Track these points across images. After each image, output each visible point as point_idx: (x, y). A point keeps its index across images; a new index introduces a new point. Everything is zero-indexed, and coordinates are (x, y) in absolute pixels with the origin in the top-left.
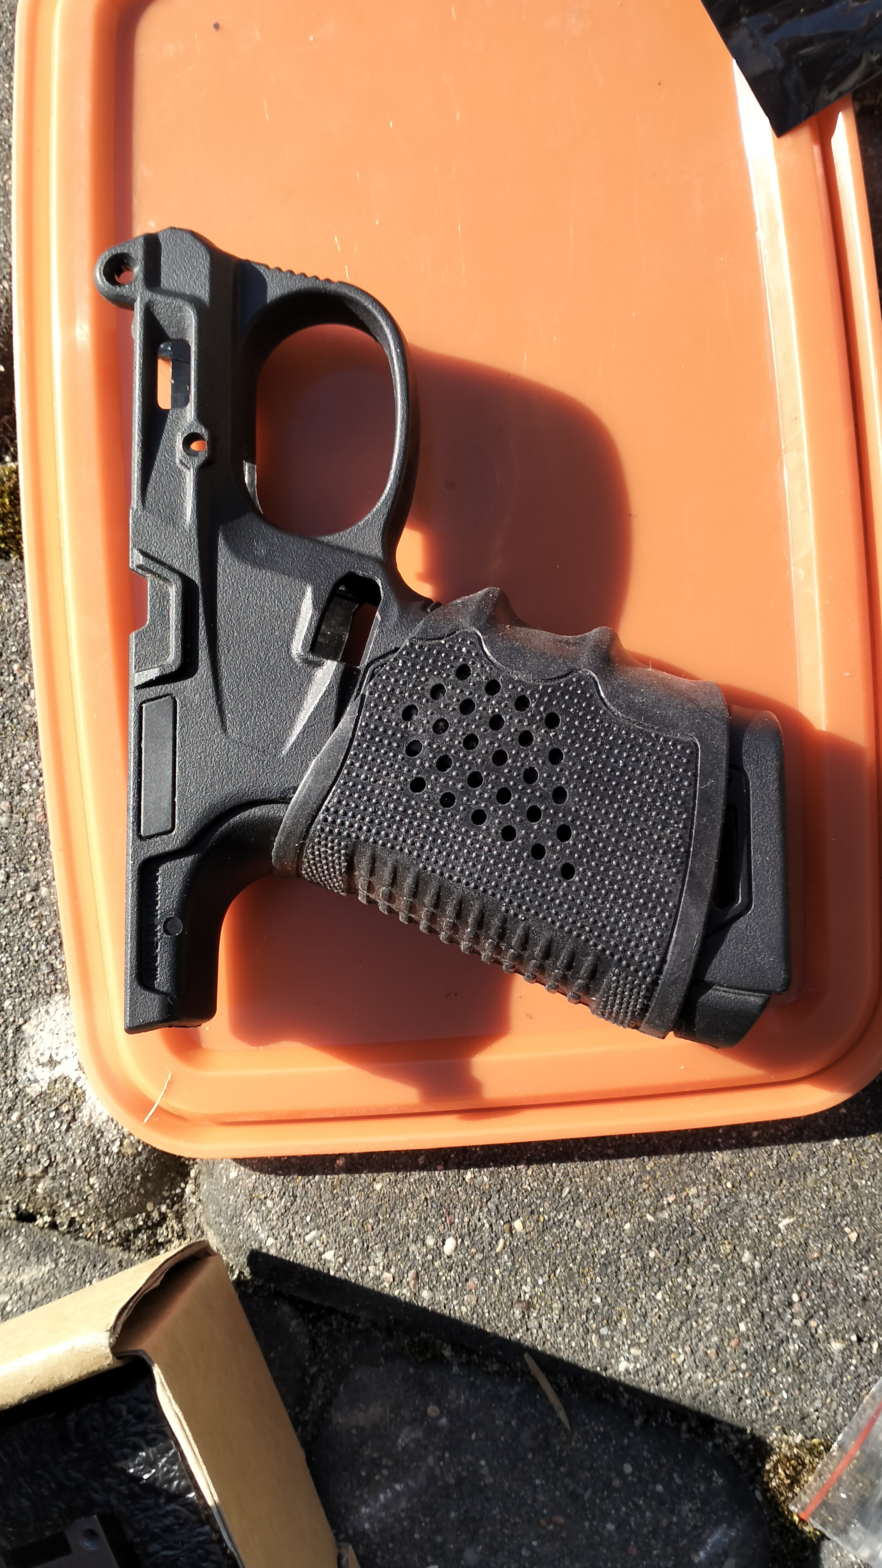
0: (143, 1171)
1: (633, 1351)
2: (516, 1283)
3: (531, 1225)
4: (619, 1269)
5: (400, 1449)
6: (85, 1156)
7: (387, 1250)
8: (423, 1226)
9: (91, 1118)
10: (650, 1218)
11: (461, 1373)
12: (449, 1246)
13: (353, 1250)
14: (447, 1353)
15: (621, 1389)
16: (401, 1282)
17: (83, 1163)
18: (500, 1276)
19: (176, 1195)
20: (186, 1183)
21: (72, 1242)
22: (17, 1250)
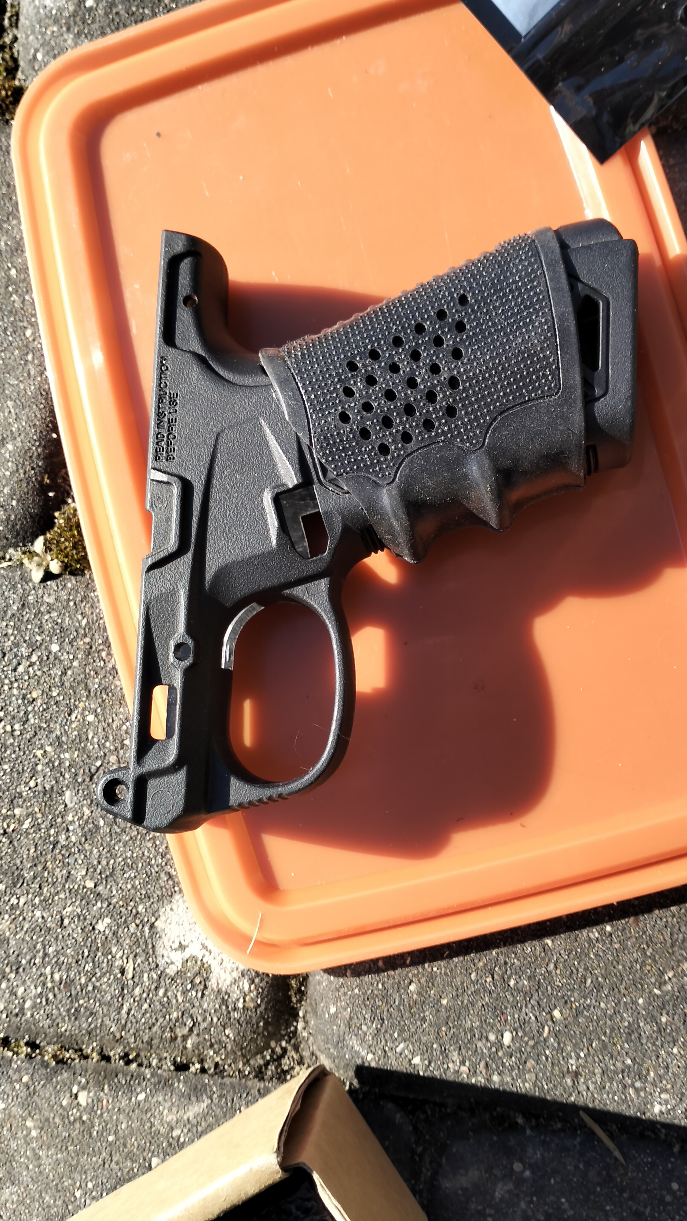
0: (264, 1018)
1: (662, 1096)
2: (563, 1058)
3: (567, 1012)
4: (640, 1035)
5: (498, 1200)
6: (219, 1014)
7: (460, 1049)
8: (484, 1026)
9: (218, 984)
10: (657, 991)
11: (534, 1134)
12: (507, 1038)
13: (435, 1053)
14: (520, 1121)
15: (658, 1126)
16: (475, 1072)
17: (219, 1020)
18: (550, 1055)
19: (291, 1032)
20: (297, 1022)
21: (220, 1080)
22: (180, 1094)
